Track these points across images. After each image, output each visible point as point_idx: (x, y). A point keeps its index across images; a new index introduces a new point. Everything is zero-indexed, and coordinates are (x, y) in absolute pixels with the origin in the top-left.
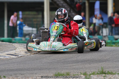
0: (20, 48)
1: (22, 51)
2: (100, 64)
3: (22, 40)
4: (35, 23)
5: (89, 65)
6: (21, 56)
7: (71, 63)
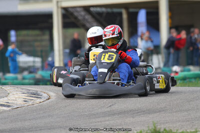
0: (15, 93)
1: (19, 98)
2: (151, 116)
3: (16, 79)
4: (39, 49)
5: (131, 119)
6: (18, 108)
7: (103, 117)
